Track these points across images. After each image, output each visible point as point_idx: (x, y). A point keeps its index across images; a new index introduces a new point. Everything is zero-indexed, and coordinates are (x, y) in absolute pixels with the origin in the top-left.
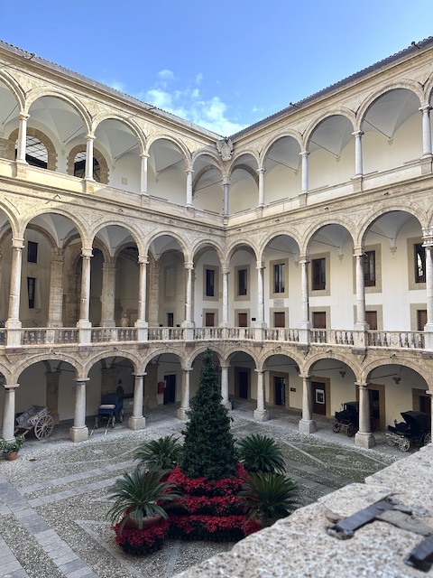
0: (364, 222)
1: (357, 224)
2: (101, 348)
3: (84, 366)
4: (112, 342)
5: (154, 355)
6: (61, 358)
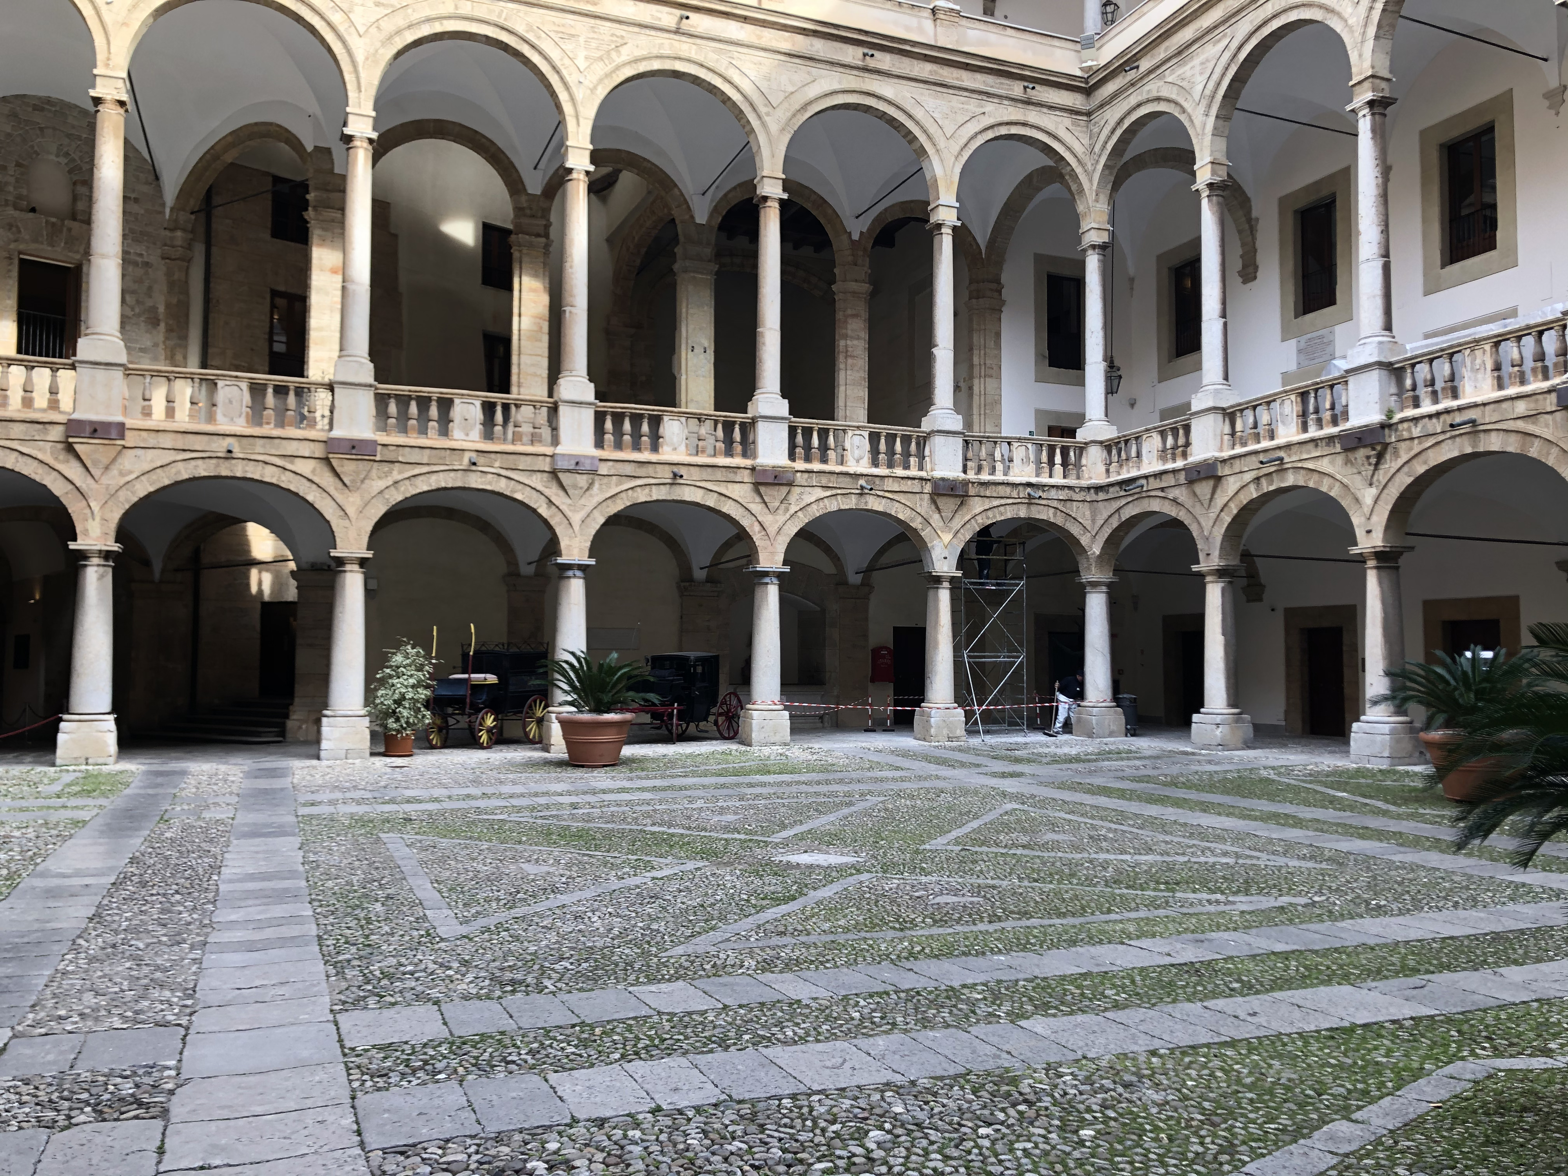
2: (629, 469)
3: (576, 518)
4: (666, 454)
5: (816, 511)
6: (501, 486)
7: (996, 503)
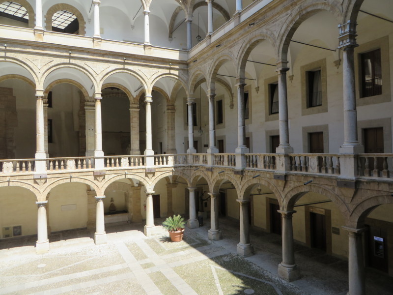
0: (283, 31)
1: (277, 36)
2: (57, 176)
3: (41, 191)
4: (69, 170)
5: (113, 180)
6: (19, 184)
7: (164, 172)
